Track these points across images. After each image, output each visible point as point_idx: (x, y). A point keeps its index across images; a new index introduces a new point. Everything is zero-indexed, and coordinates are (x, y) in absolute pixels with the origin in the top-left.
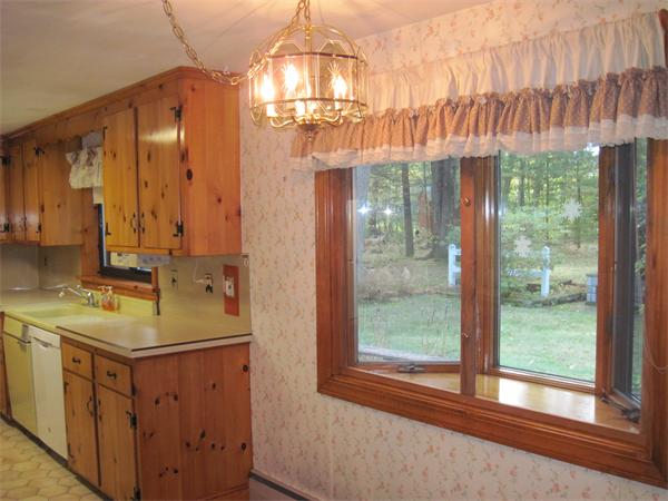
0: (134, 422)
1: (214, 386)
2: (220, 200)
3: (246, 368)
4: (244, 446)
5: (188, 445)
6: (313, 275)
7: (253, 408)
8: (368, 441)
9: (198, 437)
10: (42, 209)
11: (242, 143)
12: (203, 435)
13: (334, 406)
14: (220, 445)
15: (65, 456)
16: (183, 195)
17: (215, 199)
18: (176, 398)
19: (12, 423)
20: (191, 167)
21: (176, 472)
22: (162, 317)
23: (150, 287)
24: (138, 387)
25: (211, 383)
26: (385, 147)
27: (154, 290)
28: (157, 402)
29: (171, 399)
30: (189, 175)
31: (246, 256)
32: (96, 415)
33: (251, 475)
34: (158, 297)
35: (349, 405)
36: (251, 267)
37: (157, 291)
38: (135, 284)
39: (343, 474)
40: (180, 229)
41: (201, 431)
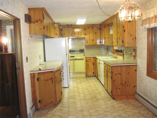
0: (112, 78)
1: (128, 73)
2: (131, 36)
3: (136, 70)
4: (135, 86)
5: (122, 84)
6: (146, 51)
7: (137, 79)
8: (154, 86)
9: (124, 83)
10: (105, 38)
11: (136, 23)
12: (125, 83)
13: (149, 78)
14: (129, 85)
15: (104, 85)
16: (123, 35)
17: (130, 35)
18: (120, 74)
19: (98, 79)
20: (125, 29)
21: (119, 89)
22: (124, 60)
23: (122, 54)
24: (113, 72)
25: (128, 72)
26: (154, 23)
27: (123, 54)
28: (116, 75)
29: (119, 75)
30: (124, 31)
31: (137, 47)
32: (107, 77)
33: (136, 93)
34: (124, 56)
35: (151, 78)
36: (137, 49)
37: (123, 55)
38: (120, 53)
39: (150, 93)
40: (123, 42)
41: (125, 82)
